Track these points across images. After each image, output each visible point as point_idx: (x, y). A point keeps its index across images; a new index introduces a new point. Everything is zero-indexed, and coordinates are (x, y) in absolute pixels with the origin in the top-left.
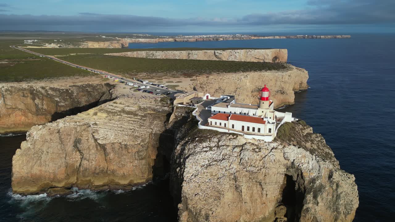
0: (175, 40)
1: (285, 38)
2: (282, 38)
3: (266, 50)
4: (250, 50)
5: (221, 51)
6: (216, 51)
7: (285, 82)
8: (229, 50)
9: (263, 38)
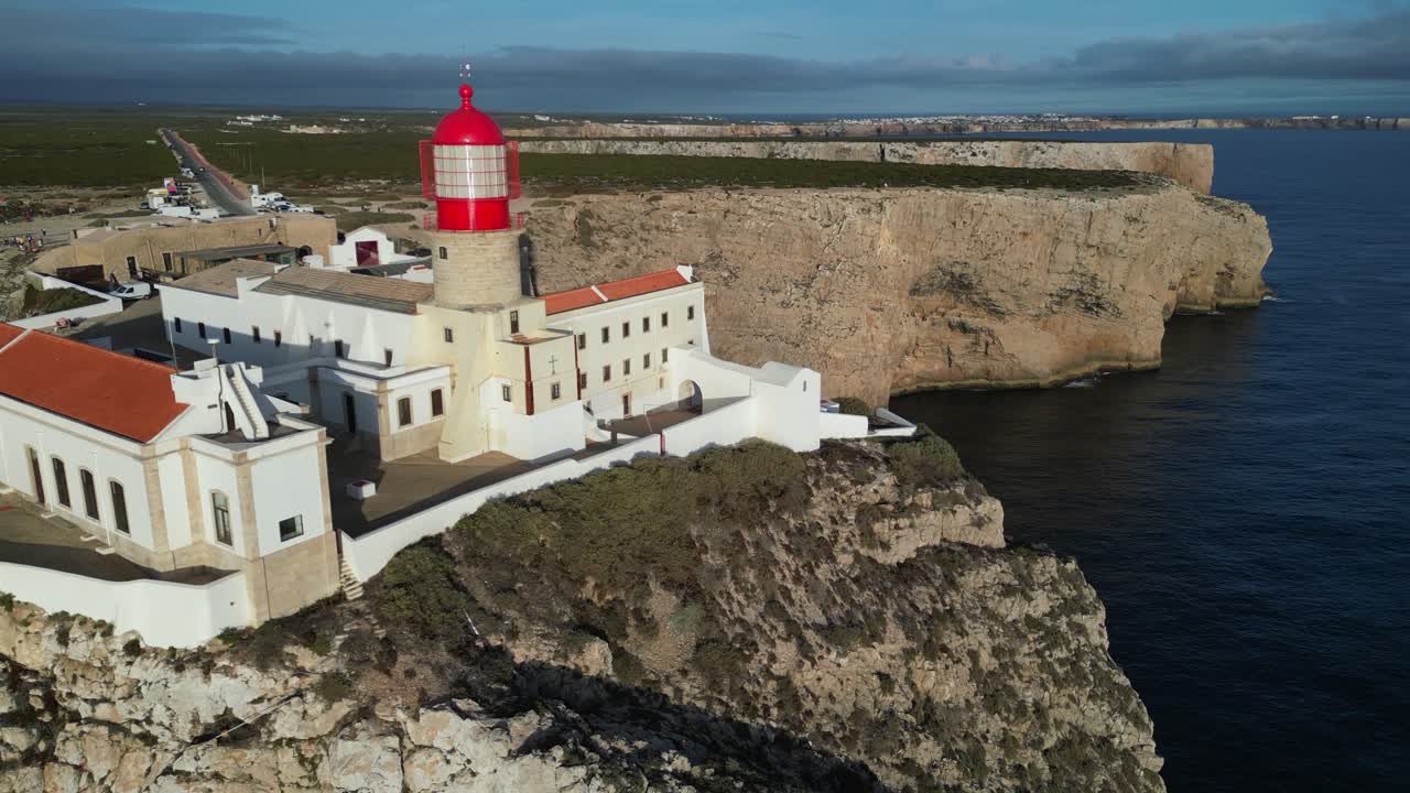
0: (798, 131)
1: (1241, 125)
2: (1226, 125)
3: (1114, 146)
4: (1041, 144)
5: (908, 145)
6: (888, 147)
7: (1103, 251)
8: (945, 144)
9: (1147, 126)
